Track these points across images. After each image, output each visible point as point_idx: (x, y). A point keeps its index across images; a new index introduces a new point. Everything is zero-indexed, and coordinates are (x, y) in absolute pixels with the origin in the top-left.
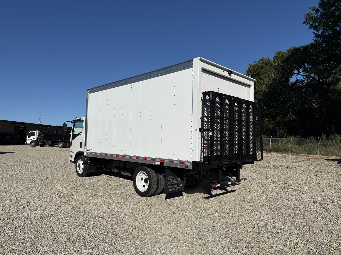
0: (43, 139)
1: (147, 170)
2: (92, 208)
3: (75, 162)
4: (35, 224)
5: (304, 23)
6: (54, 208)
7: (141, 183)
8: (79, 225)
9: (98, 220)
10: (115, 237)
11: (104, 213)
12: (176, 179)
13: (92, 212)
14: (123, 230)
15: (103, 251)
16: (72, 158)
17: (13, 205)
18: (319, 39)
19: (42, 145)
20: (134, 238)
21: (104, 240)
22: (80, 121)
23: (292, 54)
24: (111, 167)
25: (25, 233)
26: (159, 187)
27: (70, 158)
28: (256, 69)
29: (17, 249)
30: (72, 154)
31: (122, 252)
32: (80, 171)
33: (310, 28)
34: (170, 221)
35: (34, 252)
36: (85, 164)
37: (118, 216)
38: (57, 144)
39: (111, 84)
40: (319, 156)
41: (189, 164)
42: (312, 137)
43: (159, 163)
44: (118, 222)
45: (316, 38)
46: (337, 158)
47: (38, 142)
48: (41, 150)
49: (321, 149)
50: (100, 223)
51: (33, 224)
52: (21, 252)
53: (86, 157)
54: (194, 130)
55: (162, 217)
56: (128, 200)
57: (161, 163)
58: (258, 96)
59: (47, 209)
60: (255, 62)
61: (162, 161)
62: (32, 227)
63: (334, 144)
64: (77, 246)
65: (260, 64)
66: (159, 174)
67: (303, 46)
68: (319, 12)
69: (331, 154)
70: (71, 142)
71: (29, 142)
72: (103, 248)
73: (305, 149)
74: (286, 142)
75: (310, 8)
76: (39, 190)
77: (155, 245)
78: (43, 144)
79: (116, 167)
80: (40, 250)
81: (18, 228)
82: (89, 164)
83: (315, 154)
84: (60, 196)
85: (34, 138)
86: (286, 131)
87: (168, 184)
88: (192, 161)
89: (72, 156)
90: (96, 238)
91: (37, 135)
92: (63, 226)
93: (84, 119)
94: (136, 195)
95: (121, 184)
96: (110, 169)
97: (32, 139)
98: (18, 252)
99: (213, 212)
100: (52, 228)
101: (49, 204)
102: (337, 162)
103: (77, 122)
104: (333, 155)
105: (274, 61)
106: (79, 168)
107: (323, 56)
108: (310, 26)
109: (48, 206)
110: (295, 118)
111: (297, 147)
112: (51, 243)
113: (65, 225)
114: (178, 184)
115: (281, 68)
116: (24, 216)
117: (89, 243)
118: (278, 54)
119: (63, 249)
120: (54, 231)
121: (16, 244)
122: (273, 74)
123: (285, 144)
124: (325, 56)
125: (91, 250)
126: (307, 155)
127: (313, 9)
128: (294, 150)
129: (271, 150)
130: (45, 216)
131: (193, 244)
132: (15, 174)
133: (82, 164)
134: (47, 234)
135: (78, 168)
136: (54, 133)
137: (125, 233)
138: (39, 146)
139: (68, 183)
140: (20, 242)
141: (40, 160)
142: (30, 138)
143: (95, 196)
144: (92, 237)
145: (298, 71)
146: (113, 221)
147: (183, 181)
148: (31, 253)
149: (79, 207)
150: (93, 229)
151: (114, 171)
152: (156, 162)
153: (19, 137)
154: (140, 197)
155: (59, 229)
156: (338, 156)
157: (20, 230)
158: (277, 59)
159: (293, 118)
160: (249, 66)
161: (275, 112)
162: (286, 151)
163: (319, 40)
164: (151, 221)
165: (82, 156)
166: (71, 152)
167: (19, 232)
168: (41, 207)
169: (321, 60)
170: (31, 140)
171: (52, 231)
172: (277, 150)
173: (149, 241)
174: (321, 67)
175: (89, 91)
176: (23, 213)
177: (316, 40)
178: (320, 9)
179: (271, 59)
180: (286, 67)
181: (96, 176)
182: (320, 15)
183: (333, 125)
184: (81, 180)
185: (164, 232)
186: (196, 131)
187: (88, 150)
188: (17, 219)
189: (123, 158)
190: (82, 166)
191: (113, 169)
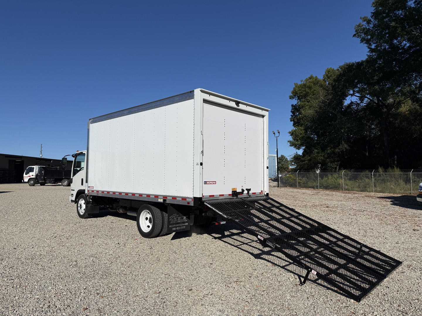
0: (44, 177)
1: (151, 208)
2: (88, 249)
3: (76, 201)
4: (25, 264)
5: (354, 35)
6: (47, 249)
7: (145, 223)
8: (70, 264)
9: (92, 259)
10: (107, 274)
11: (100, 253)
12: (181, 217)
13: (87, 252)
14: (116, 268)
15: (91, 286)
16: (72, 197)
17: (3, 246)
18: (374, 54)
19: (42, 184)
20: (125, 275)
21: (94, 277)
22: (82, 154)
23: (344, 71)
24: (117, 207)
25: (13, 271)
26: (164, 227)
27: (70, 197)
28: (303, 89)
29: (4, 284)
30: (72, 192)
31: (109, 287)
32: (82, 211)
33: (362, 41)
34: (167, 260)
35: (21, 286)
36: (87, 203)
37: (114, 256)
38: (61, 182)
39: (114, 114)
40: (374, 193)
41: (191, 200)
42: (367, 171)
43: (162, 200)
44: (113, 262)
45: (370, 53)
46: (394, 195)
47: (37, 179)
48: (41, 189)
49: (377, 185)
50: (93, 262)
51: (22, 263)
52: (8, 287)
53: (88, 195)
54: (195, 164)
55: (161, 256)
56: (129, 241)
57: (164, 200)
58: (304, 122)
59: (40, 250)
60: (302, 81)
61: (165, 198)
62: (22, 266)
63: (393, 179)
64: (65, 281)
65: (308, 84)
66: (164, 213)
67: (357, 62)
68: (371, 24)
69: (388, 191)
70: (72, 179)
71: (26, 180)
72: (91, 283)
73: (359, 185)
74: (337, 178)
75: (361, 18)
76: (33, 232)
77: (144, 281)
78: (43, 181)
79: (122, 207)
80: (28, 285)
81: (7, 266)
82: (91, 204)
83: (370, 192)
84: (55, 237)
85: (32, 175)
86: (338, 163)
87: (171, 223)
88: (194, 197)
89: (72, 195)
90: (86, 275)
91: (36, 172)
92: (54, 265)
93: (85, 152)
94: (140, 236)
95: (126, 226)
96: (116, 209)
97: (30, 176)
98: (5, 287)
99: (217, 252)
100: (42, 267)
101: (42, 245)
102: (390, 200)
103: (78, 156)
104: (390, 193)
105: (324, 80)
106: (81, 208)
107: (378, 74)
108: (362, 39)
109: (41, 247)
110: (348, 148)
111: (350, 183)
112: (40, 280)
113: (56, 264)
114: (184, 223)
115: (331, 88)
116: (14, 256)
117: (78, 279)
118: (328, 71)
119: (50, 284)
120: (44, 270)
121: (4, 280)
122: (322, 95)
123: (336, 179)
124: (381, 75)
125: (79, 285)
126: (360, 192)
127: (365, 19)
128: (347, 187)
129: (320, 187)
130: (36, 256)
131: (183, 280)
132: (7, 216)
133: (84, 204)
134: (36, 272)
135: (79, 208)
136: (57, 169)
137: (117, 271)
138: (39, 185)
139: (66, 224)
140: (8, 279)
141: (38, 200)
142: (28, 175)
143: (94, 237)
144: (83, 275)
145: (354, 91)
146: (107, 261)
147: (190, 219)
148: (18, 287)
149: (74, 248)
150: (84, 268)
151: (119, 211)
152: (159, 199)
153: (14, 174)
154: (143, 238)
155: (49, 267)
156: (396, 193)
157: (9, 268)
158: (328, 78)
159: (345, 148)
160: (294, 86)
161: (324, 141)
162: (336, 187)
163: (373, 56)
164: (147, 260)
165: (84, 195)
166: (72, 190)
167: (8, 270)
168: (33, 248)
169: (376, 79)
170: (29, 178)
171: (42, 270)
172: (326, 187)
173: (140, 277)
174: (377, 87)
175: (91, 121)
176: (13, 254)
177: (371, 56)
178: (372, 20)
179: (321, 77)
180: (338, 87)
181: (100, 217)
182: (373, 26)
183: (396, 157)
184: (82, 222)
185: (158, 270)
186: (197, 165)
187: (90, 187)
188: (6, 259)
189: (126, 196)
190: (84, 206)
191: (119, 209)
